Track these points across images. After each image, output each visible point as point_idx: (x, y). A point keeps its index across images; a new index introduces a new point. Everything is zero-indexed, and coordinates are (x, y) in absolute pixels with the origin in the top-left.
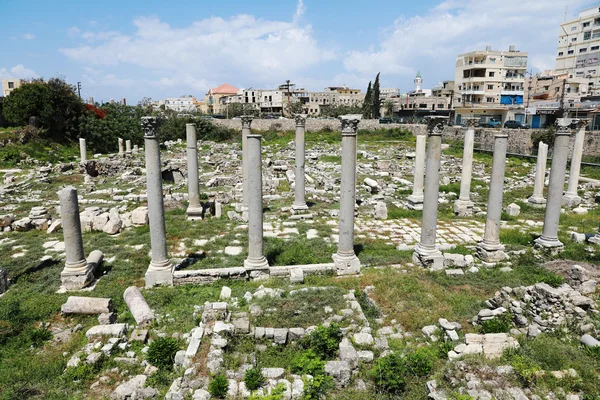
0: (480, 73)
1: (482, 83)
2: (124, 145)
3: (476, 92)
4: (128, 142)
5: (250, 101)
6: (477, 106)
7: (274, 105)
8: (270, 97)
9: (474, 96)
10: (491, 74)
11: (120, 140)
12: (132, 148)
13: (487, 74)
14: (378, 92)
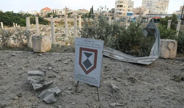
0: (121, 6)
1: (122, 9)
2: (15, 25)
3: (120, 12)
4: (16, 24)
5: (55, 13)
6: (120, 15)
7: (62, 14)
8: (61, 12)
9: (120, 13)
10: (124, 7)
11: (14, 23)
12: (18, 26)
13: (123, 7)
14: (93, 11)
